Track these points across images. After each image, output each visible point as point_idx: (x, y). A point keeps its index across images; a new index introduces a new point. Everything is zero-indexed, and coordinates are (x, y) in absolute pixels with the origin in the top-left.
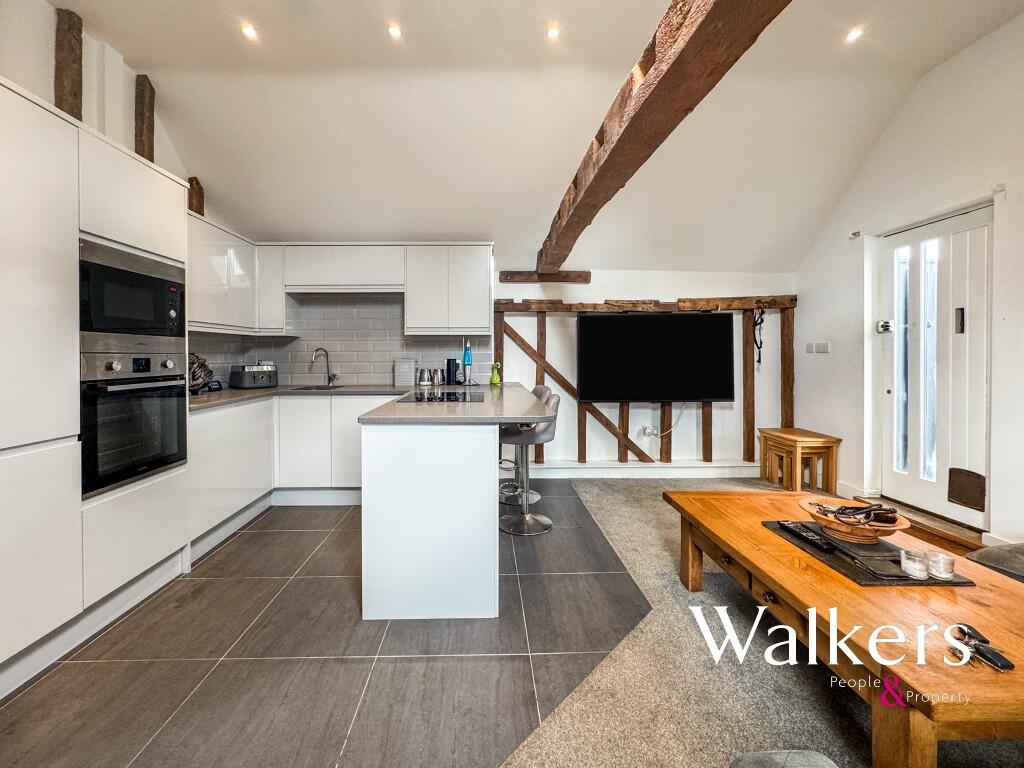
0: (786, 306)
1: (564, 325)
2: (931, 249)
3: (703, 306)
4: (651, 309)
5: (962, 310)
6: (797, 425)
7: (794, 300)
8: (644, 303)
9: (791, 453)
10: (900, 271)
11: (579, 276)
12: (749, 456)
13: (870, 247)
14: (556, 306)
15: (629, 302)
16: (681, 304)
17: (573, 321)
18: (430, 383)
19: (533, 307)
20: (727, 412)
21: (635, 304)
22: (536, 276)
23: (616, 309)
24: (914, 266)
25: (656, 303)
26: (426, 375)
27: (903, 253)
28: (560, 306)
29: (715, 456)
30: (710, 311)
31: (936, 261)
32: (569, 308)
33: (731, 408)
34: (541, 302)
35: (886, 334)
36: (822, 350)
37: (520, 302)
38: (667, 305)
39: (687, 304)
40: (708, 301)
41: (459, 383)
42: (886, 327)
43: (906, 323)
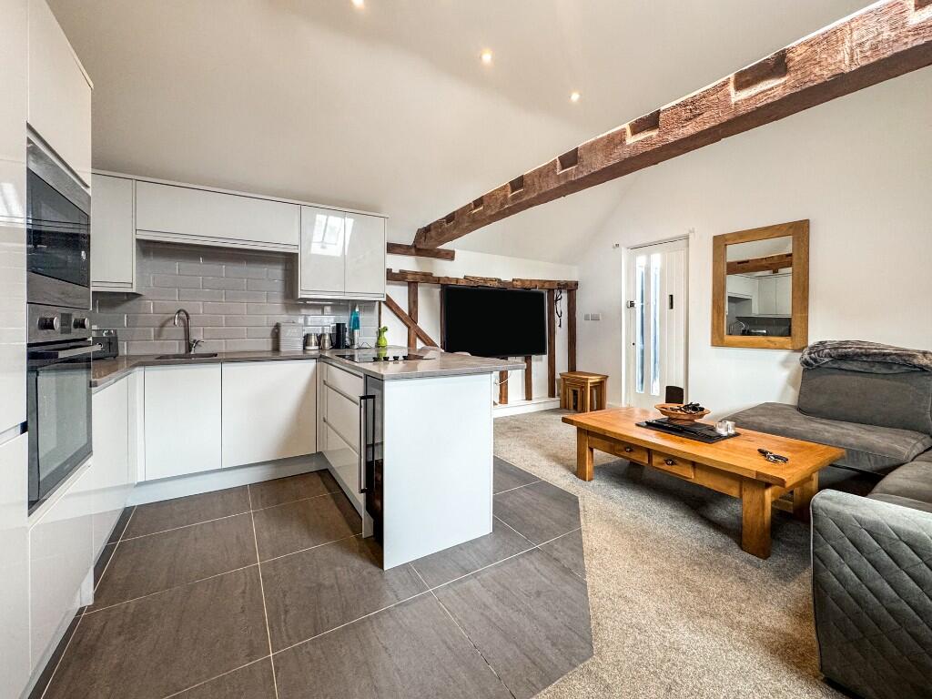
0: (571, 288)
1: (430, 295)
2: (657, 259)
3: (527, 285)
4: (496, 284)
5: (671, 296)
6: (578, 369)
7: (576, 284)
8: (491, 280)
9: (583, 387)
10: (640, 271)
11: (447, 254)
12: (552, 394)
13: (624, 254)
14: (427, 278)
15: (482, 279)
16: (515, 282)
17: (437, 291)
18: (317, 347)
19: (409, 277)
20: (539, 363)
21: (485, 280)
22: (413, 251)
23: (472, 284)
24: (648, 269)
25: (499, 281)
26: (313, 340)
27: (641, 260)
28: (431, 278)
29: (534, 396)
30: (530, 289)
31: (659, 268)
32: (438, 280)
33: (541, 360)
34: (416, 273)
35: (632, 309)
36: (595, 318)
37: (398, 272)
38: (505, 283)
39: (518, 283)
40: (531, 281)
41: (348, 347)
42: (632, 305)
43: (642, 302)
